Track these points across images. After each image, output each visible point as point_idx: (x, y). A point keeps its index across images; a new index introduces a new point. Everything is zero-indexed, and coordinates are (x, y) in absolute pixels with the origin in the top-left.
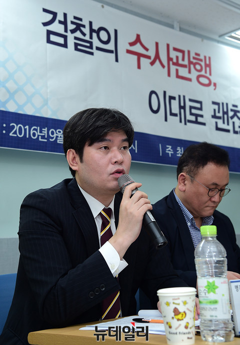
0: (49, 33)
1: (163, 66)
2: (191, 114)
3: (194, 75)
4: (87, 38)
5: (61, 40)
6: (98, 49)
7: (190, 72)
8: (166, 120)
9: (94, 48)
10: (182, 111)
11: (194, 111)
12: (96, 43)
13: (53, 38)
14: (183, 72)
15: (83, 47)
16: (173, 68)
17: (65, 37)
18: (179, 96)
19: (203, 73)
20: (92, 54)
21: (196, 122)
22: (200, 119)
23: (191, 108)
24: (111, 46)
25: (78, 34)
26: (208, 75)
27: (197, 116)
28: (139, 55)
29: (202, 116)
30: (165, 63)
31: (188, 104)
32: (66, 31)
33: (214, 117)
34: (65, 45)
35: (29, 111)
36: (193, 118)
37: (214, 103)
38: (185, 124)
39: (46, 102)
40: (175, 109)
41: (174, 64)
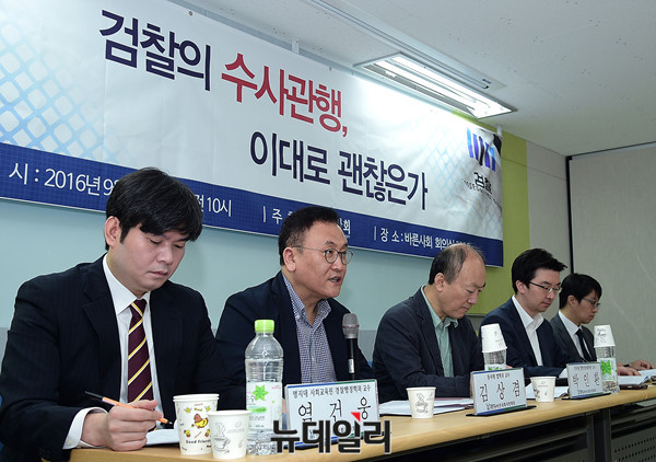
0: (110, 45)
1: (274, 100)
2: (310, 167)
3: (317, 114)
4: (166, 54)
5: (127, 56)
6: (180, 70)
7: (311, 110)
8: (274, 174)
9: (176, 69)
10: (298, 162)
11: (313, 163)
12: (178, 62)
13: (115, 52)
14: (302, 109)
15: (160, 68)
16: (288, 104)
17: (134, 52)
18: (295, 142)
19: (329, 112)
20: (172, 77)
21: (317, 179)
22: (322, 175)
23: (310, 158)
24: (200, 68)
25: (153, 49)
26: (336, 116)
27: (318, 170)
28: (241, 83)
29: (325, 171)
30: (277, 97)
31: (307, 153)
32: (135, 43)
33: (342, 172)
34: (133, 63)
35: (75, 152)
36: (313, 173)
37: (342, 154)
38: (302, 181)
39: (100, 141)
40: (288, 159)
41: (289, 97)
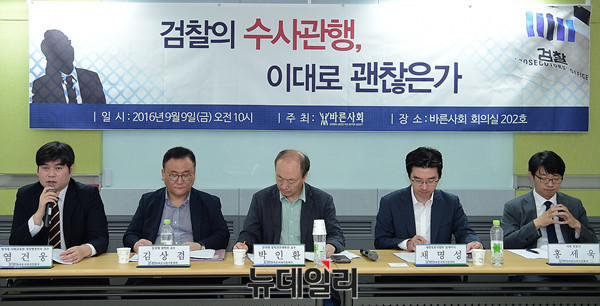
0: (167, 40)
1: (288, 41)
2: (322, 80)
3: (329, 41)
4: (203, 35)
5: (178, 43)
6: (212, 41)
7: (323, 40)
8: (288, 90)
9: (209, 41)
10: (310, 79)
11: (325, 77)
12: (211, 36)
13: (170, 43)
14: (311, 42)
15: (200, 43)
16: (300, 42)
17: (182, 40)
18: (307, 66)
19: (342, 37)
20: (207, 47)
21: (329, 87)
22: (333, 84)
23: (322, 74)
24: (228, 36)
25: (194, 34)
26: (349, 38)
27: (329, 81)
28: (258, 38)
29: (337, 81)
30: (291, 38)
31: (318, 71)
32: (182, 34)
33: (356, 78)
34: (181, 46)
35: (148, 101)
36: (325, 84)
37: (354, 65)
38: (313, 91)
40: (301, 77)
41: (301, 36)
